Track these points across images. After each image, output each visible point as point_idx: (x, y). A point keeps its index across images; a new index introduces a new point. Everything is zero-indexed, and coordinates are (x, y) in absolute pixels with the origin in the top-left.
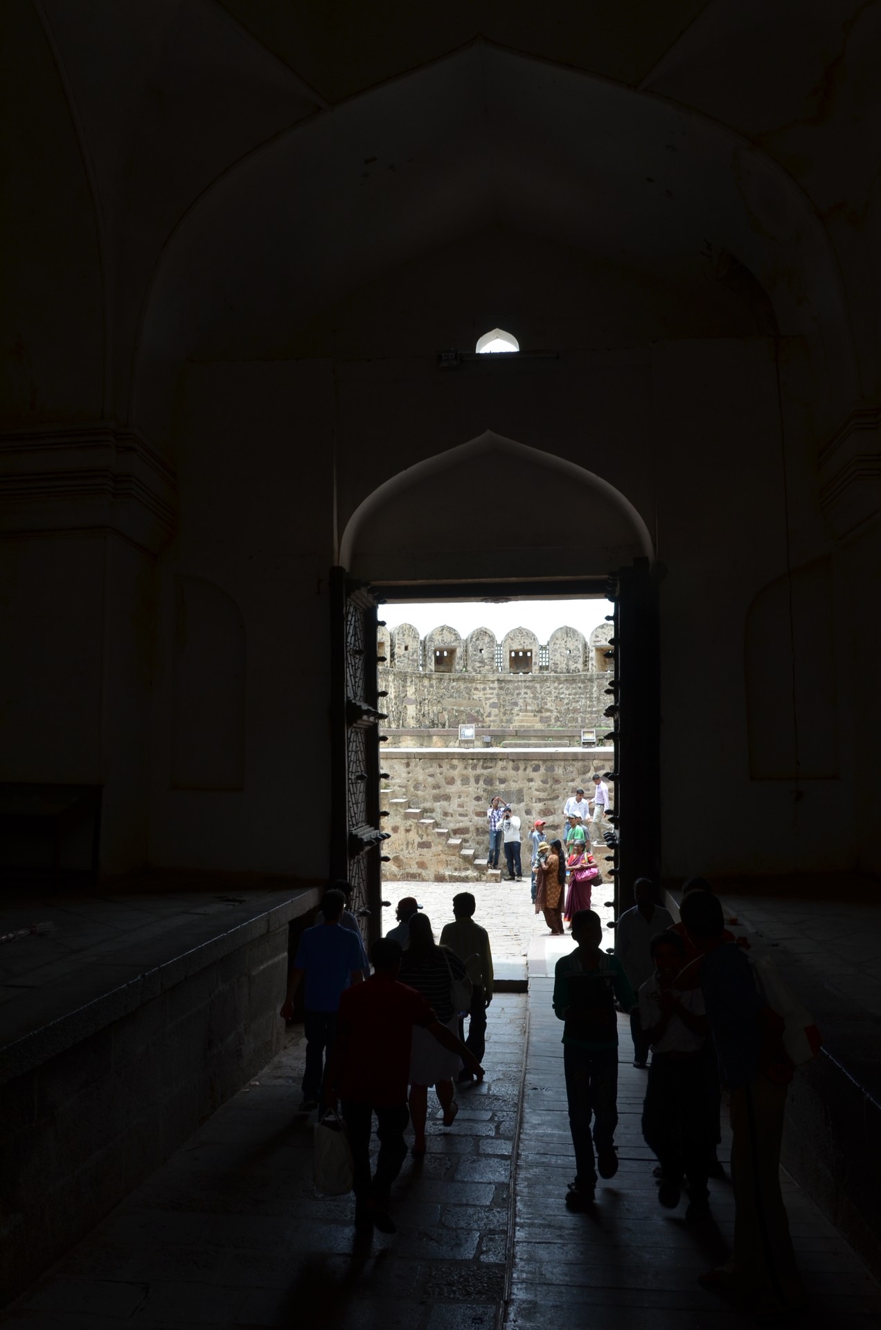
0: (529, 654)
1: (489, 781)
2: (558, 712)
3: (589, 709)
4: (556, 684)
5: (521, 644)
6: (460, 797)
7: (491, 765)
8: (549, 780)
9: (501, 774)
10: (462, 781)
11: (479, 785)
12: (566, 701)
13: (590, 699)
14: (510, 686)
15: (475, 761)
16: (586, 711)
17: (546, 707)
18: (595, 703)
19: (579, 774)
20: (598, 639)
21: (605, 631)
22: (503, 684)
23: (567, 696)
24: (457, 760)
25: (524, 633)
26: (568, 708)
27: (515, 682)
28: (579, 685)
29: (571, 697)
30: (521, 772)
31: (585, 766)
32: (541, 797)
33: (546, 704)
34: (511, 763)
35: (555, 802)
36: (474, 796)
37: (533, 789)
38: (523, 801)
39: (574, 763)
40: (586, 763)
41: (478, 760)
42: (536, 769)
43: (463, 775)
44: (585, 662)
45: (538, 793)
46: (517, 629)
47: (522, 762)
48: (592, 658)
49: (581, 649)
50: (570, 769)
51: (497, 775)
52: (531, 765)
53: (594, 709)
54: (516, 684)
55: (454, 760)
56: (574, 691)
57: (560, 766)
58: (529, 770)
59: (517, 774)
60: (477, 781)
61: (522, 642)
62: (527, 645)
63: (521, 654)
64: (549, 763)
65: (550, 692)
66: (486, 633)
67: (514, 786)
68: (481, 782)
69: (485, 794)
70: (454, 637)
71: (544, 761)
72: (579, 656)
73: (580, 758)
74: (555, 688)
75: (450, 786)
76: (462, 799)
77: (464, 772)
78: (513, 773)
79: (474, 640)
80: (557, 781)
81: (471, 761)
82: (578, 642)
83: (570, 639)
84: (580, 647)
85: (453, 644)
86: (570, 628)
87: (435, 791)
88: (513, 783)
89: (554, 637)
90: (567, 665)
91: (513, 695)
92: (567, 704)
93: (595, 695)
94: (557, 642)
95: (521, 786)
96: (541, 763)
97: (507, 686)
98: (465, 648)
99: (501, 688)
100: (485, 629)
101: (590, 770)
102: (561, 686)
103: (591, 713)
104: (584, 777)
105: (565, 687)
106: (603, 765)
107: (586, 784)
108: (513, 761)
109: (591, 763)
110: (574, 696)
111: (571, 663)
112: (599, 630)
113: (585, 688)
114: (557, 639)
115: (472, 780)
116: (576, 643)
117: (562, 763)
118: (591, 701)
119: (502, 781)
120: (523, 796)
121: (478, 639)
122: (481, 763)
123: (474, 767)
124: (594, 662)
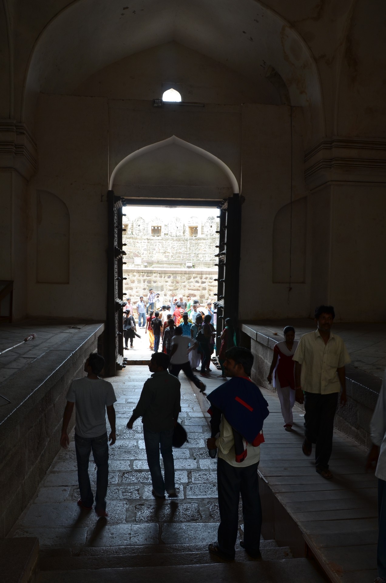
0: (160, 228)
1: (149, 282)
2: (173, 253)
3: (185, 253)
4: (172, 242)
6: (137, 288)
7: (150, 275)
8: (174, 282)
10: (138, 282)
12: (176, 249)
13: (186, 248)
15: (143, 273)
18: (188, 250)
19: (187, 280)
20: (190, 223)
21: (193, 219)
25: (158, 219)
26: (177, 252)
28: (182, 242)
31: (189, 276)
33: (167, 250)
34: (159, 274)
36: (143, 288)
37: (168, 286)
39: (185, 275)
43: (138, 279)
44: (184, 233)
47: (163, 274)
48: (187, 231)
49: (182, 227)
50: (183, 277)
51: (153, 279)
52: (167, 276)
53: (188, 253)
54: (154, 241)
55: (135, 273)
57: (179, 276)
59: (161, 279)
62: (159, 224)
63: (156, 228)
64: (175, 275)
65: (169, 245)
66: (142, 218)
68: (146, 282)
70: (128, 219)
72: (181, 230)
73: (187, 273)
75: (133, 284)
80: (178, 282)
83: (178, 222)
85: (127, 223)
86: (178, 218)
87: (126, 286)
88: (159, 283)
91: (153, 245)
94: (172, 223)
95: (163, 284)
96: (171, 275)
97: (151, 242)
98: (132, 225)
105: (176, 242)
106: (197, 276)
107: (190, 284)
109: (192, 275)
110: (179, 247)
111: (178, 232)
115: (142, 281)
116: (180, 224)
119: (155, 282)
120: (163, 288)
121: (138, 221)
122: (146, 274)
123: (143, 276)
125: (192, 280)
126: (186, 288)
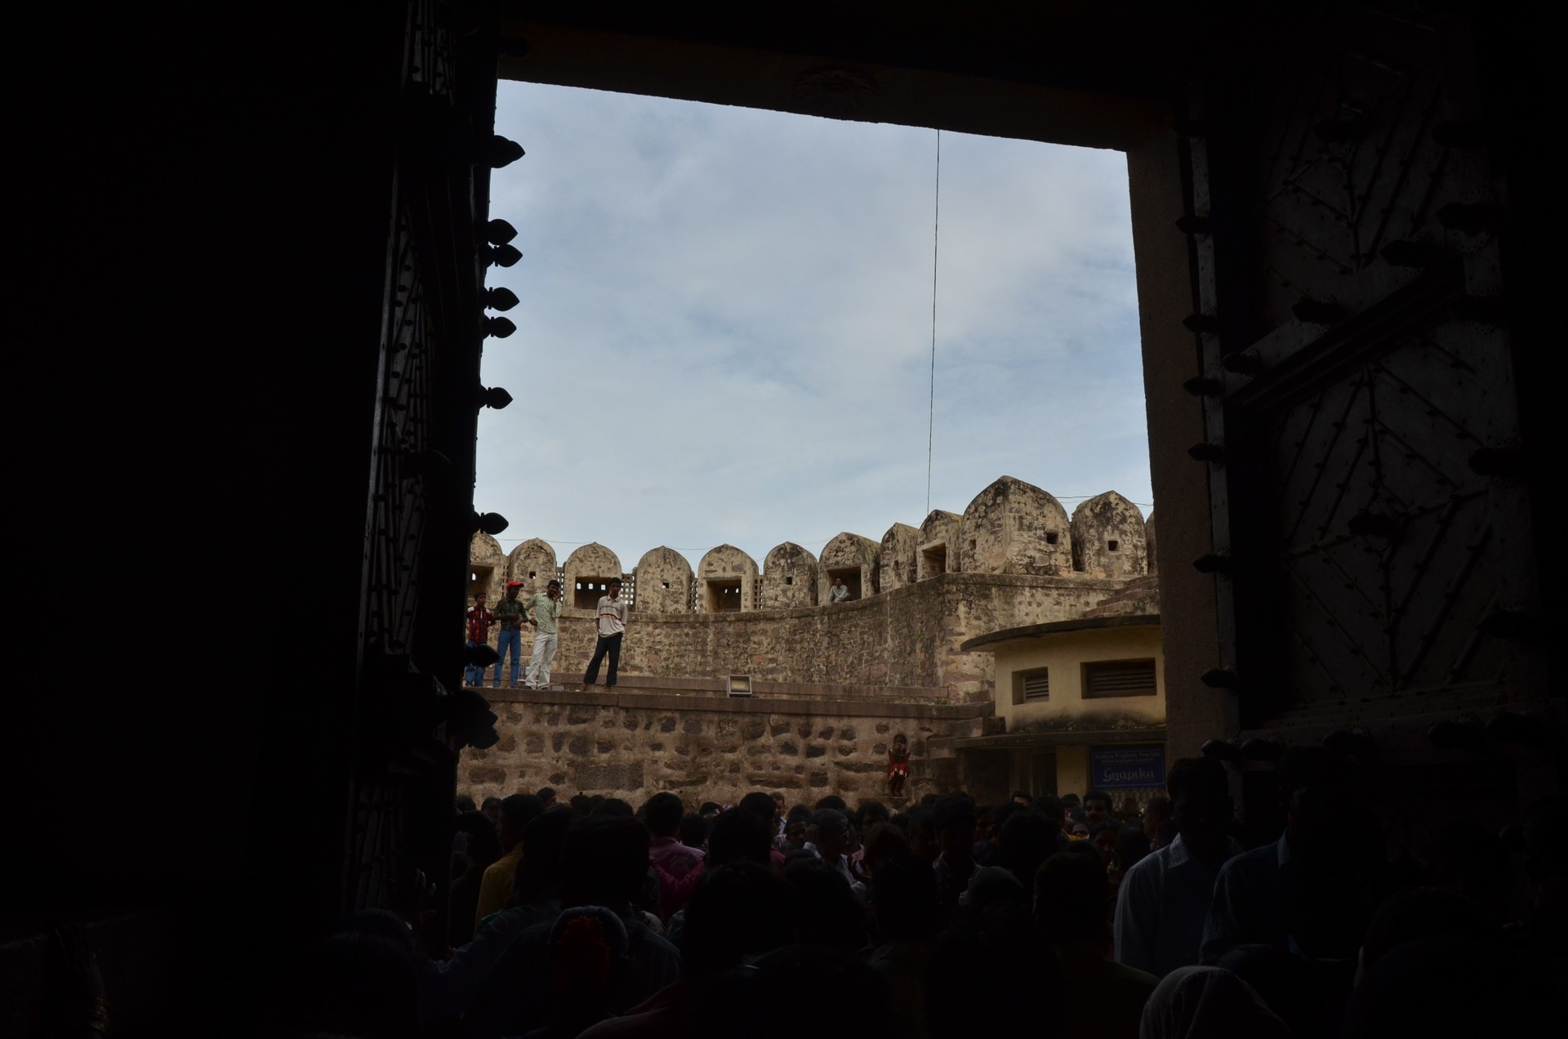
1: (581, 745)
2: (652, 671)
3: (699, 669)
4: (650, 629)
5: (594, 569)
6: (522, 775)
7: (585, 717)
8: (691, 748)
9: (603, 733)
10: (528, 744)
11: (560, 754)
12: (664, 655)
13: (703, 653)
14: (579, 627)
15: (556, 708)
16: (694, 671)
17: (633, 662)
18: (710, 659)
19: (745, 739)
20: (712, 568)
21: (723, 556)
22: (567, 624)
23: (667, 647)
24: (522, 706)
25: (601, 553)
26: (667, 666)
27: (586, 620)
28: (686, 630)
29: (672, 648)
30: (639, 731)
31: (754, 724)
32: (673, 779)
33: (632, 657)
34: (622, 715)
35: (699, 788)
36: (550, 774)
37: (661, 764)
38: (641, 785)
39: (737, 718)
40: (757, 719)
41: (562, 705)
42: (668, 727)
43: (531, 734)
44: (690, 603)
45: (669, 771)
46: (590, 546)
47: (643, 713)
48: (701, 597)
49: (685, 583)
50: (729, 728)
51: (596, 735)
52: (660, 720)
53: (708, 669)
54: (587, 625)
55: (517, 705)
56: (677, 640)
57: (711, 722)
58: (656, 727)
59: (634, 735)
60: (557, 746)
61: (596, 566)
62: (603, 572)
64: (693, 717)
65: (640, 640)
66: (541, 548)
67: (626, 757)
68: (565, 748)
69: (571, 771)
70: (491, 550)
71: (684, 712)
72: (682, 593)
73: (747, 710)
74: (649, 634)
75: (505, 754)
76: (527, 778)
77: (535, 728)
78: (627, 732)
79: (522, 557)
80: (704, 749)
81: (547, 709)
82: (681, 572)
83: (669, 566)
84: (684, 579)
85: (490, 561)
86: (670, 551)
87: (475, 762)
88: (624, 752)
89: (644, 561)
90: (663, 605)
91: (582, 641)
92: (666, 659)
93: (710, 648)
94: (650, 570)
95: (639, 756)
96: (677, 715)
97: (574, 627)
98: (506, 571)
99: (563, 630)
100: (541, 541)
101: (763, 732)
102: (657, 631)
103: (704, 673)
104: (752, 743)
105: (664, 633)
106: (788, 724)
107: (756, 757)
108: (627, 710)
109: (766, 719)
110: (676, 648)
111: (668, 602)
112: (715, 554)
113: (695, 635)
114: (649, 565)
115: (549, 744)
116: (678, 573)
117: (716, 718)
118: (704, 656)
119: (606, 746)
120: (641, 776)
121: (528, 557)
122: (567, 712)
123: (554, 719)
124: (704, 603)
125: (766, 739)
126: (740, 776)
